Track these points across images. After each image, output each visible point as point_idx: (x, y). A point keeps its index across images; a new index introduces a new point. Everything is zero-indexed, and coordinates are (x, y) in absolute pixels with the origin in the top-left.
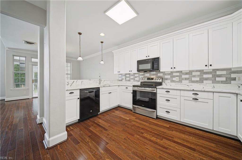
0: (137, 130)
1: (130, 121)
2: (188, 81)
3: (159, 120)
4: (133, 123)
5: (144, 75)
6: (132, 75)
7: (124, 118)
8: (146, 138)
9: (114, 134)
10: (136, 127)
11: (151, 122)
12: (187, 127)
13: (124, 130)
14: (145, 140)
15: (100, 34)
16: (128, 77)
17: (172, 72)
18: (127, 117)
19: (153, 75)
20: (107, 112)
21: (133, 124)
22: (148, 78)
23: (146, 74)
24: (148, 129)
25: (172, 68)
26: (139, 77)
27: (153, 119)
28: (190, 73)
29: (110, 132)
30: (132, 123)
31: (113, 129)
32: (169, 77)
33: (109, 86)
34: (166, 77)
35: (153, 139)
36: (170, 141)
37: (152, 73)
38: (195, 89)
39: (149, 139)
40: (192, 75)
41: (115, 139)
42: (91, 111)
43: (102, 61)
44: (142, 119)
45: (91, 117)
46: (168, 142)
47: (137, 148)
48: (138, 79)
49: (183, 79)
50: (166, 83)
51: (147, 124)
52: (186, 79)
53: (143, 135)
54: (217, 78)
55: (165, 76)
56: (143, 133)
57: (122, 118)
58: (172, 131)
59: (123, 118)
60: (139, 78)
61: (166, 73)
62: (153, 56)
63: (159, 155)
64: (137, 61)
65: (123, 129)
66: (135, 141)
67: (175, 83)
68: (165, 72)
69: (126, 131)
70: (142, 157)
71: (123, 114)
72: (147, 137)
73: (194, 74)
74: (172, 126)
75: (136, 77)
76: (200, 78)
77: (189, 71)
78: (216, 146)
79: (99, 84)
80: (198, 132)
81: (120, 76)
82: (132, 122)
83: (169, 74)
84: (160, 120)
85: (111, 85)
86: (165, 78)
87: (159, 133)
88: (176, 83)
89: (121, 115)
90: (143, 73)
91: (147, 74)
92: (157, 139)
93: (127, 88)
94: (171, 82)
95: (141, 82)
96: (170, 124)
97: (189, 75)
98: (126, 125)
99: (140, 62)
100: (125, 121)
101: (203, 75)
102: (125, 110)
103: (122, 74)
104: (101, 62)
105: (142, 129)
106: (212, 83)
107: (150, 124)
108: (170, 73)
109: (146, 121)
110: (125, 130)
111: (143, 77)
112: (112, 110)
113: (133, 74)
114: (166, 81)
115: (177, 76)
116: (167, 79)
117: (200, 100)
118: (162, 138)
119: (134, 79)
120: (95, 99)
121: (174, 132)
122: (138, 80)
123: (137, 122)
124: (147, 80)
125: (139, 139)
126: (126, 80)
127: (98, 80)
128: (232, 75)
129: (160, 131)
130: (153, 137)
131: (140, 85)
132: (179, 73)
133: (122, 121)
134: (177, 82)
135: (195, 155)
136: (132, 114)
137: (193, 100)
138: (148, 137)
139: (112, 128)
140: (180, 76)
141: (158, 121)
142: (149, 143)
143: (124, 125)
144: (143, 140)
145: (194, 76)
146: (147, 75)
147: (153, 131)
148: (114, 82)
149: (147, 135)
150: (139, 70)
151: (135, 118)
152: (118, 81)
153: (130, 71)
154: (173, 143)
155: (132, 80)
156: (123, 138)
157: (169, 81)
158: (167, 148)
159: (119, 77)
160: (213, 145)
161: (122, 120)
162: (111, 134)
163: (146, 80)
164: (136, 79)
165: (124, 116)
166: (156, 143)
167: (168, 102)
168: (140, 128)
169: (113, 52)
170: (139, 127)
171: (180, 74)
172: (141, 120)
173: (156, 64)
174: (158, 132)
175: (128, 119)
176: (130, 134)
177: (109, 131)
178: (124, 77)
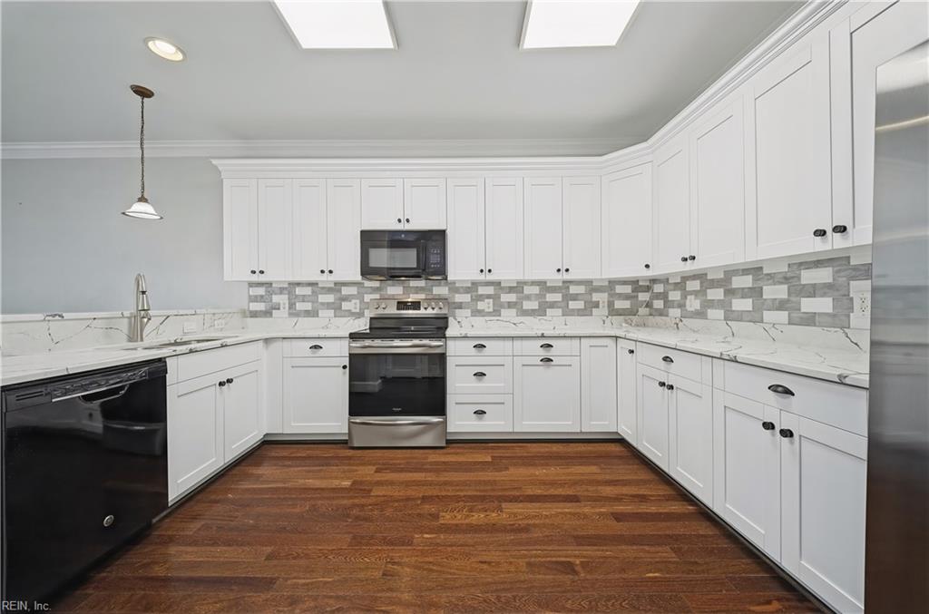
0: (410, 515)
1: (359, 488)
2: (513, 311)
3: (453, 448)
4: (377, 491)
5: (380, 290)
6: (329, 290)
7: (323, 486)
8: (457, 525)
9: (326, 583)
10: (401, 504)
11: (437, 463)
12: (529, 445)
13: (358, 541)
14: (459, 536)
15: (151, 44)
16: (304, 299)
17: (475, 284)
18: (336, 478)
19: (414, 290)
20: (213, 488)
21: (379, 496)
22: (398, 303)
23: (390, 286)
24: (444, 493)
25: (482, 271)
26: (360, 296)
27: (438, 451)
28: (518, 288)
29: (295, 584)
30: (372, 494)
31: (303, 562)
32: (465, 298)
33: (222, 346)
34: (459, 298)
35: (478, 518)
36: (521, 501)
37: (414, 283)
38: (547, 333)
39: (467, 524)
40: (523, 292)
41: (344, 598)
42: (108, 519)
43: (142, 199)
44: (400, 464)
45: (102, 563)
46: (518, 508)
47: (452, 583)
48: (358, 306)
49: (502, 306)
50: (459, 319)
51: (429, 474)
52: (510, 305)
53: (442, 522)
54: (570, 302)
55: (457, 295)
56: (435, 517)
57: (317, 489)
58: (507, 469)
59: (322, 489)
60: (362, 301)
61: (457, 285)
62: (422, 222)
63: (522, 562)
64: (362, 232)
65: (354, 538)
66: (431, 559)
67: (486, 318)
68: (455, 283)
69: (372, 538)
70: (485, 601)
71: (309, 471)
72: (458, 522)
73: (528, 290)
74: (498, 453)
75: (347, 298)
76: (539, 303)
77: (518, 283)
78: (602, 469)
79: (131, 339)
80: (555, 448)
81: (261, 291)
82: (370, 491)
83: (467, 290)
84: (459, 448)
85: (229, 341)
86: (454, 303)
87: (480, 491)
88: (488, 318)
89: (301, 481)
90: (377, 284)
91: (393, 285)
92: (488, 513)
93: (316, 347)
94: (472, 316)
95: (371, 318)
96: (488, 448)
97: (517, 292)
98: (355, 512)
99: (370, 239)
100: (338, 498)
101: (545, 295)
102: (308, 449)
103: (269, 284)
104: (133, 209)
105: (424, 499)
106: (563, 315)
107: (437, 471)
108: (469, 285)
109: (419, 469)
110: (362, 537)
111: (377, 296)
112: (234, 472)
113: (332, 285)
114: (458, 312)
115: (489, 297)
116: (460, 306)
117: (556, 361)
118: (496, 503)
119: (336, 308)
120: (106, 428)
121: (512, 470)
122: (358, 311)
123: (392, 483)
124: (398, 309)
125: (438, 544)
126: (293, 313)
127: (123, 316)
128: (594, 294)
129: (479, 483)
130: (474, 514)
131: (368, 331)
132: (493, 287)
133: (326, 502)
134: (489, 314)
135: (586, 510)
136: (350, 458)
137: (541, 363)
138: (459, 518)
139: (295, 558)
140: (495, 297)
141: (452, 451)
142: (475, 540)
143: (348, 516)
144: (452, 538)
145: (528, 298)
146: (395, 290)
147: (462, 494)
148: (223, 321)
149: (452, 514)
150: (367, 271)
151: (374, 468)
152: (245, 316)
153: (322, 272)
154: (529, 505)
155: (326, 314)
156: (378, 574)
157: (468, 312)
158: (526, 529)
159: (250, 296)
160: (594, 469)
161: (320, 499)
162: (308, 590)
163: (392, 310)
164: (346, 306)
165: (322, 478)
166: (493, 528)
167: (480, 380)
168: (414, 499)
169: (215, 167)
170: (408, 499)
171: (495, 289)
172: (402, 470)
173: (437, 254)
174: (477, 491)
175: (347, 483)
176: (392, 544)
177: (287, 580)
178: (281, 299)
